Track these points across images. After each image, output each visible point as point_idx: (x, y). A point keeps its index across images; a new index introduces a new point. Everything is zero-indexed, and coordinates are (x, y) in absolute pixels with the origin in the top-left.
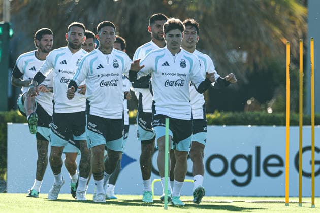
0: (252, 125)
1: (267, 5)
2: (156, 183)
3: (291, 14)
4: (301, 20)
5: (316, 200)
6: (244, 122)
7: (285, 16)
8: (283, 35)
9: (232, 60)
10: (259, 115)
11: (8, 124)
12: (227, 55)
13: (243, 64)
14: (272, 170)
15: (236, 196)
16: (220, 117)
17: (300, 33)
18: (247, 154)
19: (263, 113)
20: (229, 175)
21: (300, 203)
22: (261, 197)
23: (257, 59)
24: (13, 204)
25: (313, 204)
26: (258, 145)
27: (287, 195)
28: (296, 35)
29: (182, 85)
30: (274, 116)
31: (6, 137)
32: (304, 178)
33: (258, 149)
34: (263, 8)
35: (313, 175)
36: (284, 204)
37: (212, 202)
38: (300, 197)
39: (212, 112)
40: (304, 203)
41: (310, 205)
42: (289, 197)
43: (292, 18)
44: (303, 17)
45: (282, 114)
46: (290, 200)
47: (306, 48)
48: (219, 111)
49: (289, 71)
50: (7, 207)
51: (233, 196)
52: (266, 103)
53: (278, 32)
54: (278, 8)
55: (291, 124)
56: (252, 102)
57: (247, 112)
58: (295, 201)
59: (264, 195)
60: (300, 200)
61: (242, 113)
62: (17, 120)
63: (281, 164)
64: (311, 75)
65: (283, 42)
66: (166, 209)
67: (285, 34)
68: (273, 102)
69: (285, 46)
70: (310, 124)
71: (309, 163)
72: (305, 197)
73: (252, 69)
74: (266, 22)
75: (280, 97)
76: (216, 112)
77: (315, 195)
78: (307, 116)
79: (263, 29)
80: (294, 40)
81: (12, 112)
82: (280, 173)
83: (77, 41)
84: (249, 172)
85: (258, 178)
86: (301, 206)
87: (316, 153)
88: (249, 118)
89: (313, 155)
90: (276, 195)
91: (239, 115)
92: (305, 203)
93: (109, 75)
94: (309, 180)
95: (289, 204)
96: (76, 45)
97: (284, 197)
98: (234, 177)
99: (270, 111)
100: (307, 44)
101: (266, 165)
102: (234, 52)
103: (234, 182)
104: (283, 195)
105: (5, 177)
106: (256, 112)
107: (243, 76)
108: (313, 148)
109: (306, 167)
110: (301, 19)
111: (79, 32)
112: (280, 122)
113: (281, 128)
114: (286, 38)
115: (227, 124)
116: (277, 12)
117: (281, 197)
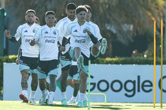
0: (135, 64)
3: (156, 4)
4: (162, 8)
6: (131, 63)
7: (154, 5)
9: (125, 29)
10: (139, 59)
11: (4, 63)
12: (122, 26)
13: (131, 32)
14: (146, 88)
16: (118, 60)
17: (161, 14)
18: (133, 80)
19: (141, 58)
20: (123, 91)
21: (161, 106)
23: (138, 29)
24: (6, 106)
26: (139, 75)
27: (154, 102)
28: (159, 15)
29: (84, 42)
30: (147, 60)
31: (2, 71)
32: (164, 93)
33: (139, 77)
36: (153, 107)
38: (161, 103)
39: (114, 57)
40: (163, 106)
42: (156, 103)
43: (157, 7)
44: (163, 6)
45: (151, 59)
46: (156, 105)
47: (164, 23)
48: (118, 57)
50: (3, 108)
51: (126, 102)
52: (143, 52)
53: (150, 14)
55: (156, 64)
56: (136, 52)
57: (133, 57)
58: (159, 105)
59: (142, 102)
60: (161, 105)
61: (130, 58)
63: (151, 85)
65: (152, 20)
66: (89, 109)
67: (153, 15)
68: (147, 52)
69: (153, 22)
72: (164, 103)
73: (135, 34)
74: (143, 9)
76: (116, 57)
79: (141, 12)
80: (158, 19)
81: (6, 57)
82: (151, 90)
83: (31, 20)
84: (134, 89)
85: (139, 93)
86: (162, 108)
88: (134, 61)
91: (128, 59)
92: (165, 106)
93: (51, 37)
95: (156, 107)
96: (31, 22)
98: (126, 92)
99: (145, 56)
101: (143, 86)
102: (126, 25)
103: (126, 95)
104: (152, 102)
105: (2, 92)
106: (138, 57)
107: (130, 38)
111: (32, 15)
112: (151, 63)
113: (151, 66)
114: (154, 17)
115: (122, 64)
117: (151, 103)
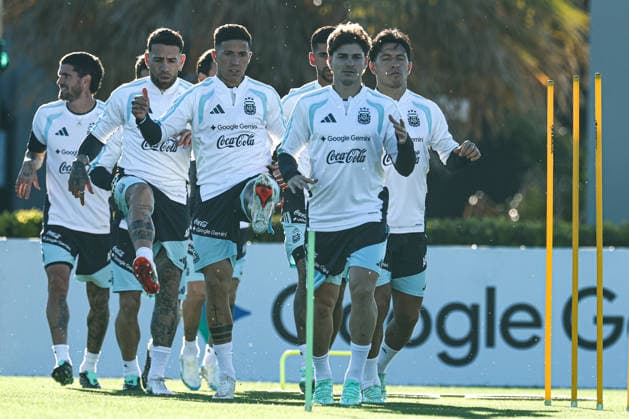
0: (478, 244)
1: (509, 8)
2: (289, 358)
4: (576, 39)
5: (606, 394)
6: (464, 239)
7: (545, 30)
8: (541, 69)
10: (492, 226)
13: (462, 125)
14: (520, 334)
15: (447, 386)
17: (573, 64)
18: (468, 303)
19: (500, 222)
20: (434, 343)
21: (574, 400)
22: (496, 387)
23: (490, 114)
24: (7, 398)
25: (600, 402)
26: (491, 284)
27: (548, 385)
28: (565, 67)
30: (522, 228)
32: (582, 352)
33: (491, 293)
34: (500, 13)
35: (600, 345)
36: (543, 402)
37: (399, 397)
38: (574, 389)
40: (581, 400)
41: (594, 404)
42: (553, 387)
43: (558, 34)
44: (579, 31)
45: (537, 225)
46: (555, 394)
47: (585, 93)
49: (553, 138)
51: (442, 386)
52: (507, 200)
53: (530, 61)
54: (531, 13)
55: (556, 244)
56: (479, 200)
57: (470, 219)
58: (565, 397)
59: (503, 384)
60: (574, 395)
62: (15, 232)
63: (537, 322)
64: (595, 147)
65: (540, 84)
66: (309, 409)
67: (544, 67)
68: (519, 198)
69: (544, 90)
70: (593, 244)
71: (591, 320)
72: (584, 388)
73: (479, 134)
74: (507, 40)
75: (535, 189)
77: (604, 384)
78: (587, 228)
79: (501, 55)
80: (563, 78)
81: (5, 216)
82: (533, 342)
83: (166, 76)
84: (473, 337)
85: (490, 350)
86: (576, 406)
87: (605, 302)
88: (473, 231)
89: (599, 306)
90: (526, 384)
91: (453, 224)
92: (584, 400)
93: (234, 126)
94: (592, 355)
95: (553, 403)
96: (165, 83)
97: (543, 387)
98: (443, 347)
99: (514, 214)
100: (588, 84)
101: (506, 324)
103: (444, 357)
104: (540, 384)
106: (487, 220)
108: (600, 292)
109: (586, 328)
110: (576, 37)
111: (170, 56)
112: (535, 240)
113: (536, 251)
114: (547, 75)
116: (530, 21)
117: (536, 388)
